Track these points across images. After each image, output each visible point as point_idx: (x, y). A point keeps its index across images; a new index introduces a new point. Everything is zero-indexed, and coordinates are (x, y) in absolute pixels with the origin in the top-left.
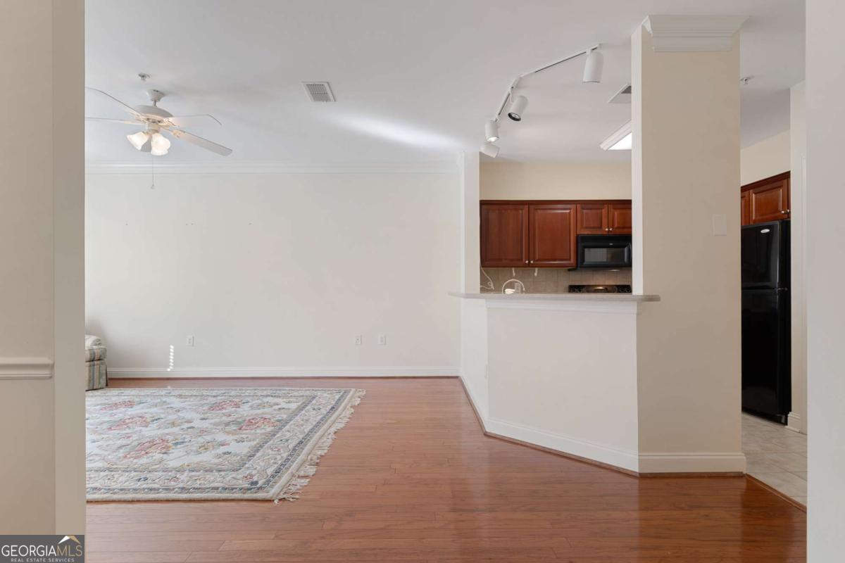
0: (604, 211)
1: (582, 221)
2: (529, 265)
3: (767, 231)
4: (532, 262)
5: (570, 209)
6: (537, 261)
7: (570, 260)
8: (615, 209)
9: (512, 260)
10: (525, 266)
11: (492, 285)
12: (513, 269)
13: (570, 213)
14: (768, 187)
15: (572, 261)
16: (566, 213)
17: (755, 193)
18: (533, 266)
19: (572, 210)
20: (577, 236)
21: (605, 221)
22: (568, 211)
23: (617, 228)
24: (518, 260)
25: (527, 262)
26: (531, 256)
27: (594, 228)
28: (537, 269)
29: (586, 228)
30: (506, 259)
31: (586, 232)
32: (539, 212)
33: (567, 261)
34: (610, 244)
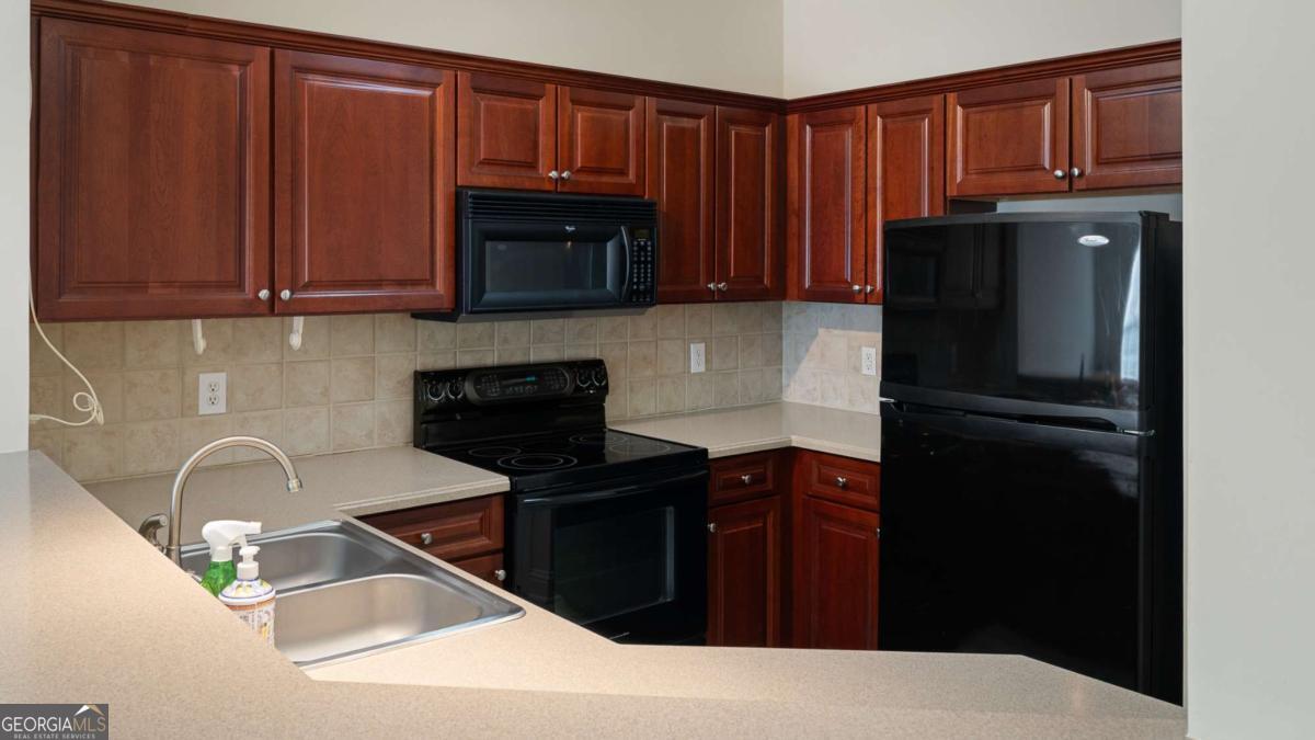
0: (544, 107)
1: (473, 136)
2: (273, 308)
3: (1101, 240)
4: (286, 294)
5: (433, 86)
6: (307, 287)
7: (431, 282)
8: (575, 102)
9: (202, 286)
10: (251, 310)
11: (94, 401)
12: (198, 323)
13: (432, 98)
14: (1007, 91)
15: (441, 286)
16: (421, 98)
17: (962, 106)
18: (291, 310)
19: (440, 91)
20: (458, 195)
21: (545, 141)
22: (426, 93)
23: (579, 171)
24: (222, 286)
25: (264, 294)
26: (283, 271)
27: (510, 164)
28: (299, 322)
29: (487, 162)
30: (168, 284)
31: (488, 179)
32: (319, 81)
33: (423, 288)
34: (567, 228)
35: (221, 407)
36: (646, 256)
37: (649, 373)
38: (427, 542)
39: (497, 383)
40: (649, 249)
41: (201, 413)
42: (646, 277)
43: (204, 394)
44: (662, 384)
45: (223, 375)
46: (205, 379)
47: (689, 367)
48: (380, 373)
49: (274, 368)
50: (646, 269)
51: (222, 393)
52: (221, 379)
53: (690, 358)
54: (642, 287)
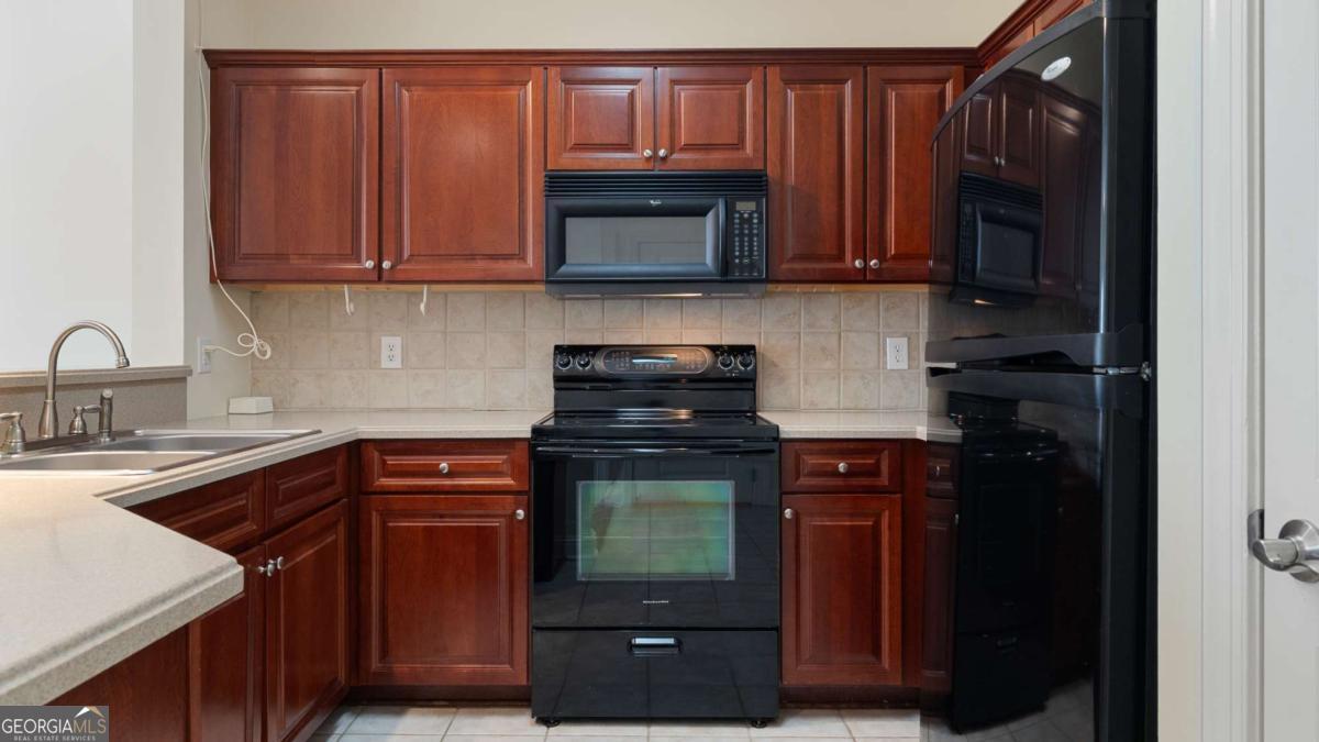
0: (640, 91)
2: (381, 276)
4: (387, 264)
5: (522, 83)
6: (408, 260)
7: (521, 258)
11: (255, 341)
13: (522, 97)
15: (532, 260)
19: (529, 87)
20: (550, 178)
21: (644, 124)
22: (517, 90)
24: (343, 258)
25: (369, 264)
27: (602, 148)
29: (578, 147)
30: (303, 255)
32: (416, 92)
33: (515, 262)
34: (652, 202)
35: (397, 363)
36: (751, 229)
37: (828, 365)
38: (445, 471)
39: (627, 359)
40: (755, 221)
41: (383, 366)
42: (751, 250)
43: (385, 353)
44: (846, 378)
45: (399, 339)
46: (386, 341)
47: (885, 363)
48: (530, 345)
49: (439, 336)
50: (751, 242)
51: (398, 352)
52: (397, 341)
53: (885, 354)
54: (746, 261)
